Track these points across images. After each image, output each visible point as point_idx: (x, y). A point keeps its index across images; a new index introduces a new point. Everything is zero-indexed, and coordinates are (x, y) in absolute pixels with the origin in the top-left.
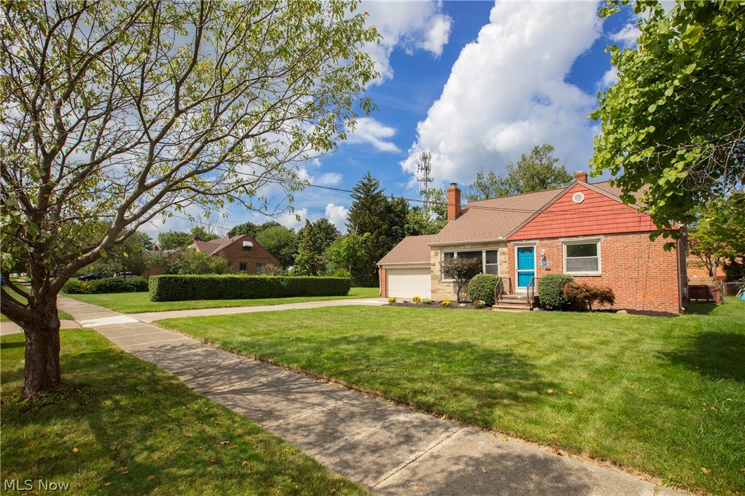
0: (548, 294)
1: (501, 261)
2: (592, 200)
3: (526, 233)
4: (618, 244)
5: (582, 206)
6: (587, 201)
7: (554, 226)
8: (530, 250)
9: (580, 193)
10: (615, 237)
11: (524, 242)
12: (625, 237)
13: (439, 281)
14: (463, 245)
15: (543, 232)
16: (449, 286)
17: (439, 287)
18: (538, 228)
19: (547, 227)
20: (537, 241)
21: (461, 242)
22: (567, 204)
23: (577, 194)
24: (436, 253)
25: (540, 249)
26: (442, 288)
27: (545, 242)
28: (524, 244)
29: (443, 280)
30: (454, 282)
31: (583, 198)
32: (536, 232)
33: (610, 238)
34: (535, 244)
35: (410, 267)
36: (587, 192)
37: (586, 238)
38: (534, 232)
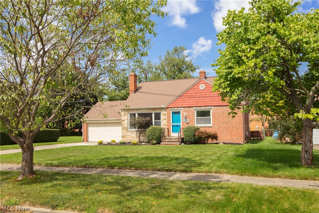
0: (189, 136)
1: (163, 118)
2: (208, 89)
3: (177, 104)
4: (220, 111)
5: (203, 91)
6: (206, 89)
7: (191, 101)
8: (178, 113)
9: (203, 85)
10: (218, 107)
11: (176, 109)
12: (222, 107)
13: (127, 130)
14: (141, 109)
15: (185, 104)
16: (133, 133)
17: (127, 134)
18: (183, 101)
19: (187, 101)
20: (182, 109)
21: (140, 107)
22: (197, 90)
23: (201, 85)
24: (125, 114)
25: (183, 113)
26: (129, 134)
27: (186, 109)
28: (176, 110)
29: (129, 130)
30: (136, 131)
31: (204, 88)
32: (182, 104)
33: (216, 108)
34: (181, 110)
35: (104, 122)
36: (206, 84)
37: (205, 108)
38: (181, 104)
